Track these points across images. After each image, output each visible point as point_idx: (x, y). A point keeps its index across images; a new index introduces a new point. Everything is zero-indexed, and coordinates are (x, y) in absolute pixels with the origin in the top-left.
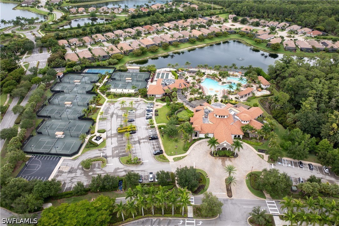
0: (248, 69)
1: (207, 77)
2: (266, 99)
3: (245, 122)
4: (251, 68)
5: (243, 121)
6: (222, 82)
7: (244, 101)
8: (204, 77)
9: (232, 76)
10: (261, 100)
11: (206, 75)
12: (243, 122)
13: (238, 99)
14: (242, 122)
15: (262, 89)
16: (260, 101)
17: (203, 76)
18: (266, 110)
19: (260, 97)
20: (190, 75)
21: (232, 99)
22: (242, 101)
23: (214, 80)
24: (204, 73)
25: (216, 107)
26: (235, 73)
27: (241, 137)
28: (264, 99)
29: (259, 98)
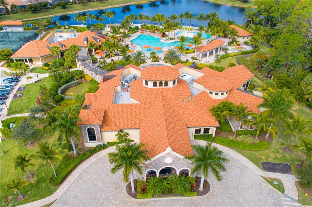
3: (220, 94)
5: (214, 93)
6: (167, 38)
8: (138, 33)
10: (241, 59)
11: (140, 31)
12: (213, 96)
14: (210, 95)
23: (155, 35)
27: (213, 131)
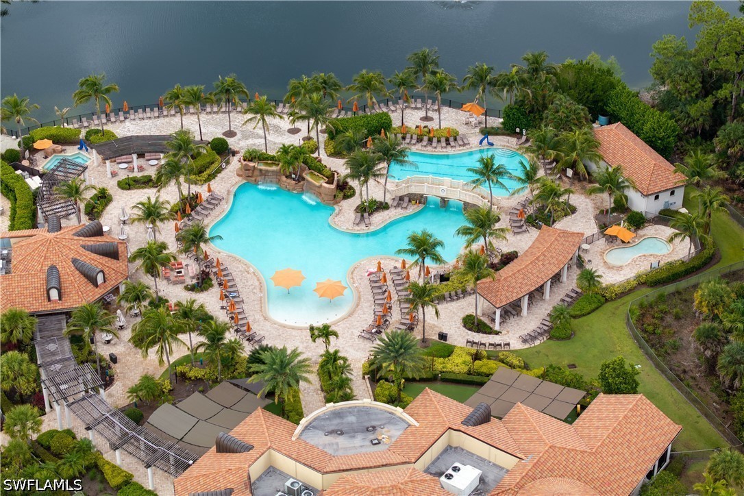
0: (523, 82)
1: (250, 176)
2: (676, 300)
4: (543, 76)
6: (355, 202)
7: (533, 338)
8: (228, 179)
9: (420, 140)
10: (645, 310)
11: (235, 163)
13: (490, 331)
15: (638, 222)
16: (641, 319)
17: (219, 170)
18: (687, 395)
19: (631, 291)
20: (123, 176)
21: (443, 337)
22: (516, 345)
23: (302, 191)
24: (221, 149)
25: (342, 441)
26: (435, 115)
28: (661, 298)
29: (629, 299)
